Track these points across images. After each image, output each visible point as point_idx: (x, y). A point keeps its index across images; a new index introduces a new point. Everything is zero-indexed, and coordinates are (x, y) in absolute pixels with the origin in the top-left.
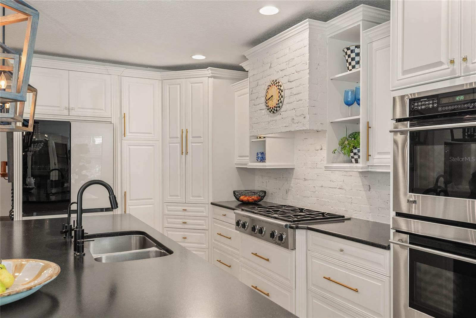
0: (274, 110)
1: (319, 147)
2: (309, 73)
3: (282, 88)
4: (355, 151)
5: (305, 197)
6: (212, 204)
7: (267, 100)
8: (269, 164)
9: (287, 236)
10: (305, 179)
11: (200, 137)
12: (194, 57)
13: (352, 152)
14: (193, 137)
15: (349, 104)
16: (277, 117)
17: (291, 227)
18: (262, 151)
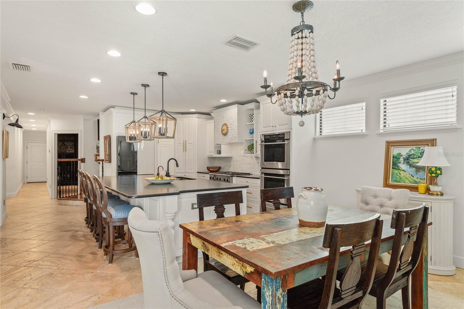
0: (225, 134)
1: (242, 149)
2: (238, 123)
3: (228, 127)
4: (253, 150)
5: (237, 168)
6: (197, 172)
7: (222, 131)
8: (223, 155)
9: (230, 180)
10: (237, 161)
11: (192, 144)
12: (190, 110)
13: (252, 150)
14: (189, 144)
15: (251, 134)
16: (226, 137)
17: (231, 176)
18: (219, 150)
